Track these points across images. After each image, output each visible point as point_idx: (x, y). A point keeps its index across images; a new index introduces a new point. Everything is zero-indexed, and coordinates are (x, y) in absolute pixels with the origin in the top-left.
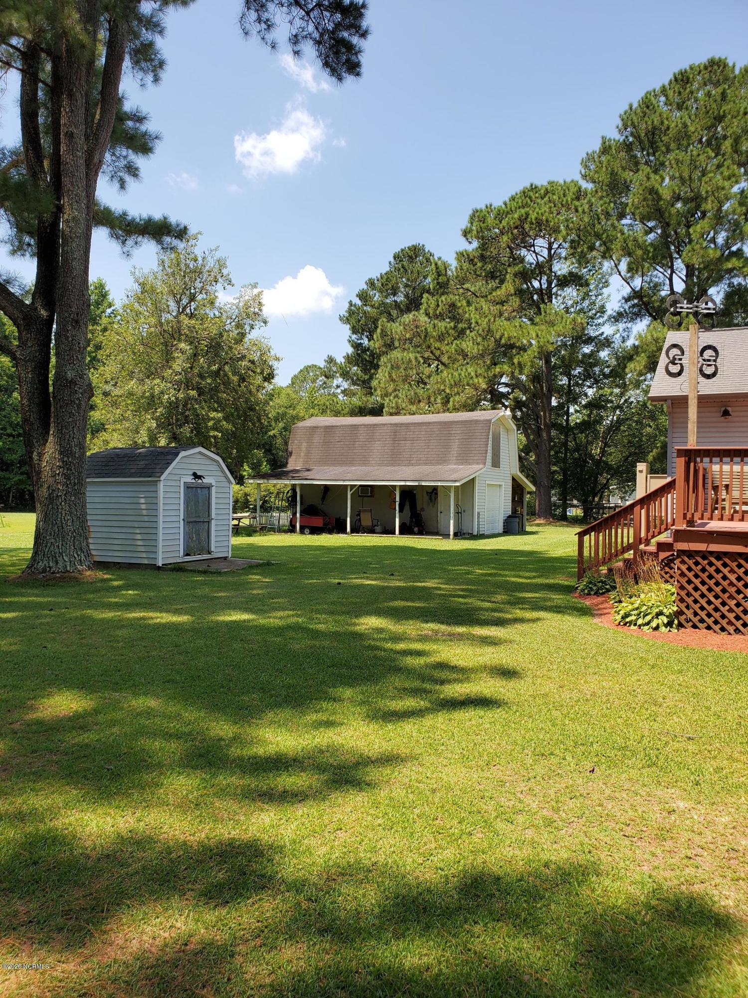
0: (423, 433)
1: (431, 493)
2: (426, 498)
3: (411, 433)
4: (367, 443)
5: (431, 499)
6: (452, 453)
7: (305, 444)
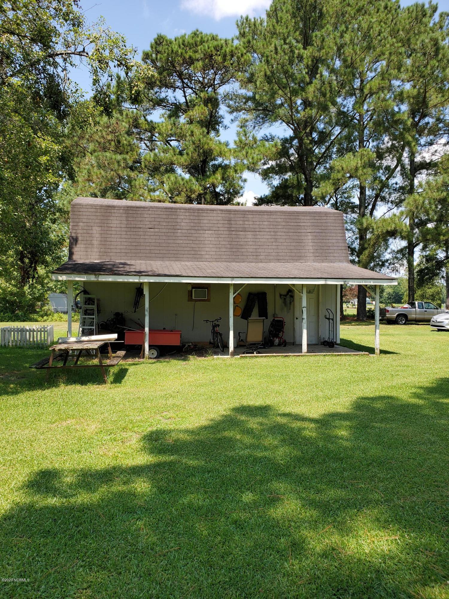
0: (266, 223)
1: (286, 296)
2: (279, 301)
3: (251, 223)
4: (193, 232)
5: (285, 302)
6: (307, 248)
7: (97, 228)
